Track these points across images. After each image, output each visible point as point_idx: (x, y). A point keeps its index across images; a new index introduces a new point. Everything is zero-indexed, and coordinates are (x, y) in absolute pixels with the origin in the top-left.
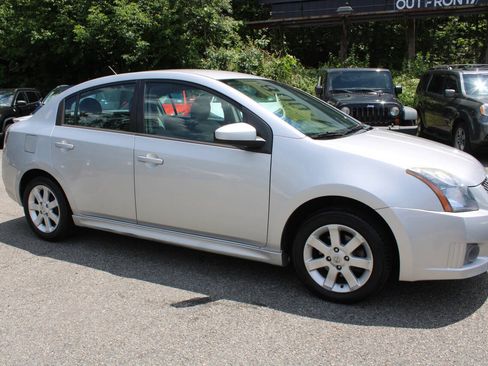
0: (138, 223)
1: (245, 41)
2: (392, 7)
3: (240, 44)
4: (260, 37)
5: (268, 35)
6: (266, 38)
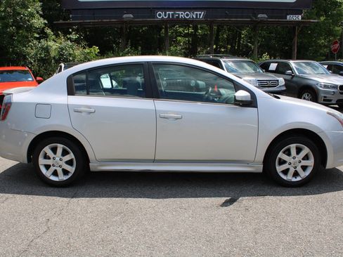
0: (154, 161)
1: (57, 35)
2: (154, 16)
3: (54, 37)
4: (70, 33)
5: (77, 31)
6: (76, 34)
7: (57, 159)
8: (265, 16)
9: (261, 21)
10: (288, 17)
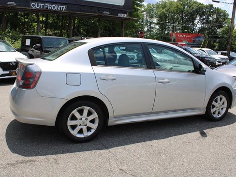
2: (29, 6)
7: (84, 119)
8: (108, 13)
9: (105, 16)
10: (119, 14)
